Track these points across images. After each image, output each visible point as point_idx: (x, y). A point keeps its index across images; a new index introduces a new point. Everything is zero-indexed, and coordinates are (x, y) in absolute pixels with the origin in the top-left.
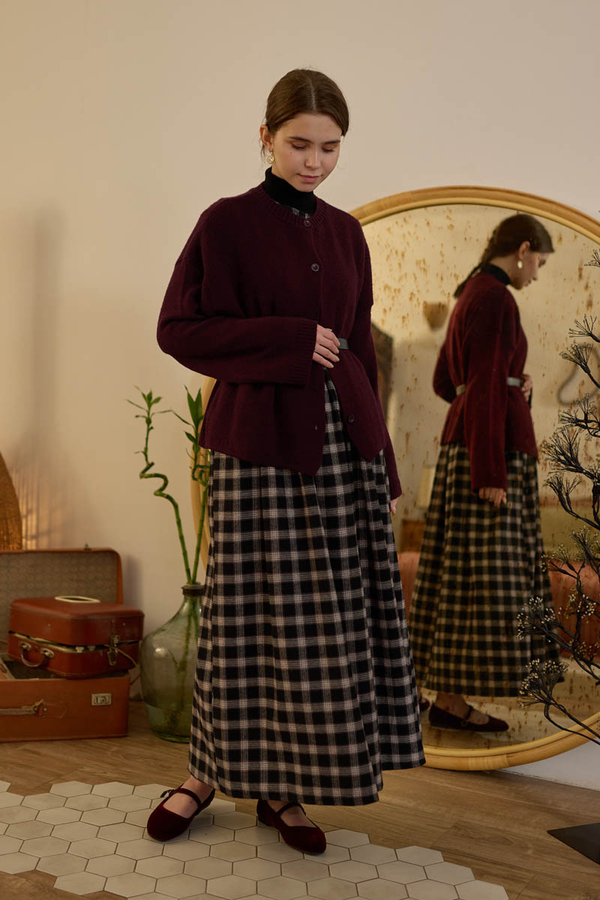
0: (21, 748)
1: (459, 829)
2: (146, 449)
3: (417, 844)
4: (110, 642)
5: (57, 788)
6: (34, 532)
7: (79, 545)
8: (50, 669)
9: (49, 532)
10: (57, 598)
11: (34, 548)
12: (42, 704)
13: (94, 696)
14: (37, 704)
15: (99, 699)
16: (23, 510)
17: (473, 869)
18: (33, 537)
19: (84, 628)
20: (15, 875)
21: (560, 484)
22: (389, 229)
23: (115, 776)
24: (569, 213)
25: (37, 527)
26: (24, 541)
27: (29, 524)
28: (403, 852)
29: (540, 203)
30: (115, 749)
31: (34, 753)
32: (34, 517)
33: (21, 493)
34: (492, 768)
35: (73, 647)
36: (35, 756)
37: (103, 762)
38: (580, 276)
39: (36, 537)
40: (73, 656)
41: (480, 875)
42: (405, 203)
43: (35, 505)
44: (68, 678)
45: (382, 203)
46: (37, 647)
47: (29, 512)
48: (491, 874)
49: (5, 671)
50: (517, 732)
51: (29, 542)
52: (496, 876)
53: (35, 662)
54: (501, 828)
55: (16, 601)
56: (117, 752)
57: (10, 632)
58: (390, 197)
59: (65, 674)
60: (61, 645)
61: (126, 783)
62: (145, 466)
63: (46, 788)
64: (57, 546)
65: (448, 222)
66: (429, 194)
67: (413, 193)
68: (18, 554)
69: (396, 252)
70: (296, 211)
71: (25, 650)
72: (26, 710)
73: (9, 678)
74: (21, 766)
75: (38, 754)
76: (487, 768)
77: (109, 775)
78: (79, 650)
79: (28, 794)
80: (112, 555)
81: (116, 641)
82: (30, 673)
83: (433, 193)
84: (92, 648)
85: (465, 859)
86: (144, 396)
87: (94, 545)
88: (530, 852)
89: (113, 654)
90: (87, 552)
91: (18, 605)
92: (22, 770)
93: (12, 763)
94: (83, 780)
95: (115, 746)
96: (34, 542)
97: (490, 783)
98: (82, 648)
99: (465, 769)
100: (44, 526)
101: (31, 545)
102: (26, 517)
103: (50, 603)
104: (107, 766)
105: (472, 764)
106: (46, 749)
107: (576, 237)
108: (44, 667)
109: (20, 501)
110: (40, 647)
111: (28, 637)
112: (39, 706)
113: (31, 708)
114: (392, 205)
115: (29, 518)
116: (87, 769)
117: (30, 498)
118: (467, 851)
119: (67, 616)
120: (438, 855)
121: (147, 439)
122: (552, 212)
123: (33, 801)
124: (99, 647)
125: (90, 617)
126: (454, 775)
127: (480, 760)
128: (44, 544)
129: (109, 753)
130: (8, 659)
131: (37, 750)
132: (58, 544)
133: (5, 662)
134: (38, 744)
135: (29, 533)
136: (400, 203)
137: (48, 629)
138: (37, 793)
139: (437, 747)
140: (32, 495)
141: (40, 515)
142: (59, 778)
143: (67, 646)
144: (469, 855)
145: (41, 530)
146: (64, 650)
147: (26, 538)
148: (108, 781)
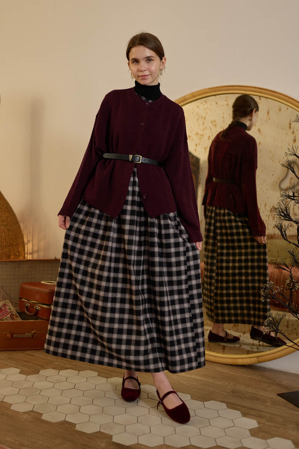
0: (26, 353)
1: (234, 393)
3: (214, 400)
5: (42, 372)
6: (31, 251)
7: (53, 258)
8: (39, 316)
9: (38, 251)
10: (42, 282)
11: (31, 258)
12: (35, 332)
14: (33, 332)
16: (26, 240)
17: (241, 412)
18: (30, 254)
20: (23, 412)
21: (281, 227)
22: (198, 106)
23: (70, 366)
24: (284, 97)
25: (32, 248)
26: (26, 255)
27: (29, 248)
28: (207, 404)
29: (270, 92)
31: (31, 355)
32: (31, 244)
33: (25, 233)
34: (250, 363)
37: (64, 360)
38: (290, 127)
39: (32, 253)
40: (49, 309)
41: (245, 415)
42: (205, 94)
43: (31, 239)
44: (47, 320)
45: (194, 94)
46: (33, 305)
47: (28, 241)
48: (250, 414)
49: (18, 317)
51: (28, 256)
52: (252, 415)
53: (32, 312)
54: (254, 392)
55: (22, 284)
57: (20, 298)
58: (198, 91)
59: (46, 318)
60: (44, 304)
61: (75, 370)
63: (37, 372)
64: (42, 258)
65: (226, 103)
66: (217, 89)
67: (209, 89)
68: (24, 261)
69: (202, 117)
70: (144, 98)
71: (27, 307)
72: (27, 335)
73: (19, 320)
74: (25, 361)
75: (33, 356)
76: (247, 364)
77: (67, 366)
79: (29, 375)
82: (29, 317)
83: (219, 89)
85: (237, 407)
88: (269, 404)
90: (56, 261)
91: (23, 285)
92: (26, 363)
93: (21, 360)
94: (54, 368)
96: (31, 256)
97: (249, 371)
99: (237, 364)
100: (36, 248)
101: (29, 257)
102: (27, 244)
103: (39, 284)
104: (65, 362)
105: (240, 362)
106: (36, 354)
107: (287, 109)
108: (36, 315)
109: (24, 237)
111: (28, 300)
112: (33, 334)
113: (30, 334)
114: (199, 95)
115: (29, 244)
116: (56, 363)
118: (239, 403)
119: (47, 290)
120: (224, 405)
122: (276, 97)
123: (32, 378)
126: (232, 367)
127: (244, 360)
128: (36, 257)
130: (20, 311)
131: (31, 354)
132: (41, 256)
133: (17, 313)
134: (33, 351)
135: (29, 252)
136: (203, 94)
137: (37, 297)
138: (33, 374)
139: (223, 354)
140: (30, 234)
141: (34, 243)
142: (44, 367)
143: (47, 305)
144: (239, 405)
145: (34, 250)
146: (45, 306)
147: (27, 254)
148: (66, 369)
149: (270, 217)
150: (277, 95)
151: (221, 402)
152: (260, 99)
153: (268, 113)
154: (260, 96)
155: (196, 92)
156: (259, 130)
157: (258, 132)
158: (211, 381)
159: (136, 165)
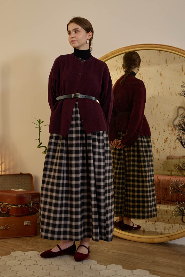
0: (1, 241)
1: (154, 263)
2: (39, 138)
3: (140, 268)
4: (30, 203)
5: (13, 254)
6: (4, 170)
7: (19, 172)
8: (9, 213)
9: (9, 169)
10: (12, 190)
11: (4, 174)
13: (25, 222)
15: (26, 223)
18: (4, 171)
19: (20, 198)
22: (116, 60)
23: (33, 249)
24: (177, 50)
25: (5, 168)
27: (2, 167)
28: (136, 272)
29: (167, 47)
30: (32, 240)
32: (4, 164)
35: (17, 205)
36: (5, 243)
37: (28, 244)
38: (182, 70)
39: (5, 171)
40: (17, 209)
43: (4, 161)
44: (16, 216)
45: (114, 52)
47: (2, 163)
50: (171, 228)
51: (2, 173)
53: (5, 211)
54: (169, 262)
56: (33, 241)
58: (116, 50)
59: (15, 215)
60: (13, 205)
61: (36, 251)
62: (39, 144)
63: (9, 254)
66: (129, 48)
67: (124, 48)
69: (119, 68)
70: (80, 59)
71: (1, 208)
72: (2, 228)
75: (7, 242)
76: (162, 242)
77: (31, 248)
78: (19, 206)
79: (3, 256)
80: (29, 175)
81: (32, 203)
82: (3, 215)
84: (23, 206)
86: (38, 121)
87: (23, 172)
88: (180, 270)
89: (30, 207)
90: (21, 174)
92: (1, 248)
94: (22, 251)
95: (32, 239)
97: (163, 247)
98: (20, 206)
99: (154, 242)
100: (7, 167)
103: (10, 191)
104: (30, 246)
105: (156, 241)
106: (9, 241)
107: (180, 57)
108: (8, 213)
110: (6, 206)
111: (2, 203)
112: (6, 226)
113: (4, 227)
114: (117, 53)
115: (2, 165)
116: (23, 247)
117: (2, 158)
118: (158, 270)
119: (15, 195)
120: (148, 272)
121: (39, 135)
122: (171, 50)
123: (4, 258)
124: (26, 205)
125: (22, 195)
126: (148, 244)
127: (159, 239)
128: (7, 173)
129: (31, 241)
131: (5, 241)
132: (12, 172)
134: (7, 239)
135: (2, 170)
136: (119, 52)
137: (9, 200)
138: (6, 255)
139: (143, 235)
140: (3, 157)
141: (6, 163)
142: (14, 250)
143: (15, 205)
144: (158, 272)
145: (6, 169)
146: (14, 206)
147: (1, 171)
148: (30, 250)
149: (172, 134)
150: (172, 48)
151: (145, 270)
152: (160, 52)
153: (166, 61)
154: (160, 50)
155: (114, 51)
156: (160, 74)
157: (160, 75)
158: (136, 255)
159: (77, 100)
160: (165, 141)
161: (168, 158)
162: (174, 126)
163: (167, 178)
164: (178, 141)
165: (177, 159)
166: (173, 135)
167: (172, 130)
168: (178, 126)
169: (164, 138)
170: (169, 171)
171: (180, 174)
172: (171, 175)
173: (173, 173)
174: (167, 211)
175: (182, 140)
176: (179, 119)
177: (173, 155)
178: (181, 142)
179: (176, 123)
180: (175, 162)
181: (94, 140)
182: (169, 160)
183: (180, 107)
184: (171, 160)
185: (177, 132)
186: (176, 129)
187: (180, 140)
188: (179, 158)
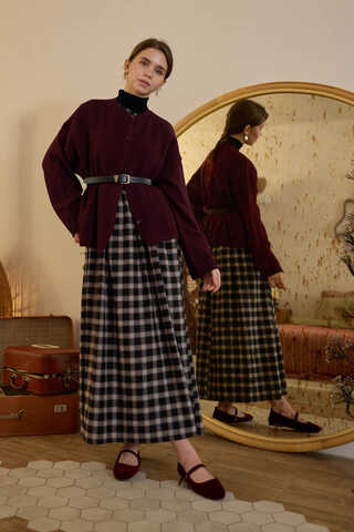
0: (11, 440)
1: (293, 489)
3: (266, 499)
4: (65, 372)
5: (31, 465)
6: (20, 308)
7: (48, 315)
8: (28, 389)
9: (29, 307)
10: (33, 345)
13: (56, 407)
14: (20, 412)
15: (58, 408)
16: (13, 295)
17: (305, 515)
18: (19, 311)
19: (48, 362)
23: (70, 457)
25: (22, 304)
26: (14, 312)
27: (17, 303)
28: (257, 505)
29: (326, 89)
31: (18, 443)
32: (20, 298)
33: (12, 284)
35: (42, 375)
36: (20, 445)
37: (60, 448)
39: (21, 311)
40: (42, 381)
41: (310, 519)
43: (20, 292)
44: (40, 395)
46: (20, 376)
47: (17, 295)
48: (317, 519)
51: (17, 314)
52: (321, 520)
53: (19, 386)
55: (8, 348)
56: (71, 442)
57: (5, 368)
59: (37, 392)
60: (35, 374)
61: (75, 461)
63: (24, 464)
64: (33, 315)
66: (257, 88)
67: (246, 88)
68: (10, 319)
71: (13, 379)
72: (12, 416)
73: (4, 395)
74: (10, 451)
76: (308, 451)
77: (65, 456)
78: (46, 377)
79: (12, 468)
80: (67, 320)
81: (69, 372)
82: (16, 392)
84: (54, 376)
85: (299, 509)
87: (57, 313)
88: (342, 504)
89: (67, 380)
90: (52, 318)
91: (9, 350)
94: (48, 459)
95: (68, 439)
96: (20, 313)
97: (311, 460)
98: (48, 376)
100: (26, 304)
101: (19, 315)
102: (15, 299)
103: (29, 348)
104: (64, 451)
106: (26, 441)
107: (350, 108)
108: (24, 389)
109: (12, 288)
110: (22, 376)
111: (15, 370)
112: (22, 413)
113: (17, 414)
115: (17, 299)
116: (51, 453)
117: (17, 286)
118: (301, 504)
119: (39, 355)
120: (280, 507)
122: (334, 94)
123: (17, 472)
124: (58, 375)
125: (52, 356)
128: (26, 314)
129: (65, 443)
130: (4, 385)
131: (19, 441)
132: (34, 313)
135: (17, 309)
137: (27, 364)
138: (19, 467)
139: (275, 437)
140: (20, 286)
141: (24, 296)
142: (34, 459)
143: (39, 375)
145: (24, 306)
147: (15, 310)
148: (64, 459)
150: (335, 91)
152: (313, 98)
153: (325, 115)
154: (313, 94)
156: (314, 138)
157: (312, 140)
158: (261, 474)
159: (125, 187)
160: (320, 263)
161: (324, 294)
162: (337, 236)
163: (322, 332)
164: (342, 263)
165: (340, 296)
166: (334, 252)
167: (333, 242)
168: (343, 235)
169: (318, 258)
170: (324, 318)
171: (346, 326)
172: (329, 327)
173: (333, 323)
174: (319, 394)
175: (350, 260)
176: (346, 222)
177: (332, 288)
178: (349, 266)
179: (340, 229)
180: (337, 302)
181: (162, 257)
182: (326, 299)
183: (348, 201)
184: (330, 299)
185: (342, 246)
186: (339, 241)
187: (348, 261)
188: (345, 295)
